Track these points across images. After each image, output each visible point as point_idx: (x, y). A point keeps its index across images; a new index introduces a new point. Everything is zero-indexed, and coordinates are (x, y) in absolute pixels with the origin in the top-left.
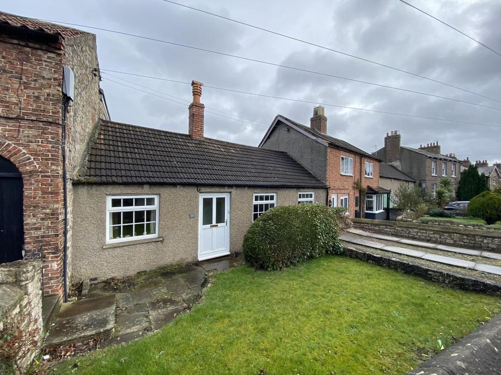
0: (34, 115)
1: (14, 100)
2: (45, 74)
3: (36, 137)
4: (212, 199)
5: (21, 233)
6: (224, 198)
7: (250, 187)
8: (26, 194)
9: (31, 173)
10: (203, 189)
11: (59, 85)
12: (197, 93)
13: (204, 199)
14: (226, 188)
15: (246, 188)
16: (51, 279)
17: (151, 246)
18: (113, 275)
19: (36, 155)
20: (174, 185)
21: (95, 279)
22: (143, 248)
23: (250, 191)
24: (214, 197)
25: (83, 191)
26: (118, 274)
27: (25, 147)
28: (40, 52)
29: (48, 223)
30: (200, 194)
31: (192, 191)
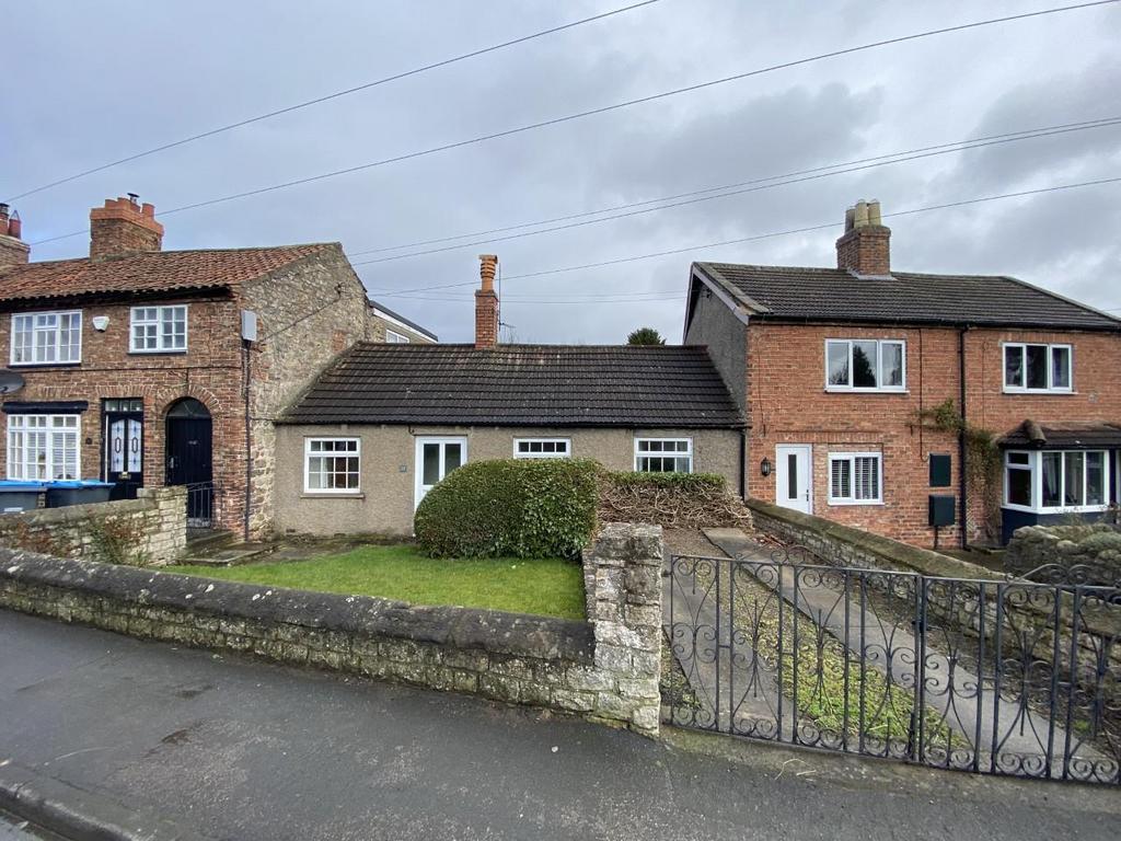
0: (220, 362)
1: (207, 351)
2: (227, 323)
3: (220, 381)
4: (438, 445)
5: (210, 468)
6: (459, 445)
7: (503, 426)
8: (214, 433)
9: (218, 414)
10: (418, 431)
11: (236, 330)
12: (487, 274)
13: (425, 445)
14: (457, 428)
15: (497, 428)
16: (229, 514)
17: (351, 503)
18: (310, 530)
19: (221, 398)
20: (378, 424)
21: (293, 531)
22: (341, 504)
23: (504, 433)
24: (442, 443)
25: (284, 431)
26: (315, 532)
27: (214, 391)
28: (222, 304)
29: (227, 460)
30: (418, 439)
31: (403, 432)
